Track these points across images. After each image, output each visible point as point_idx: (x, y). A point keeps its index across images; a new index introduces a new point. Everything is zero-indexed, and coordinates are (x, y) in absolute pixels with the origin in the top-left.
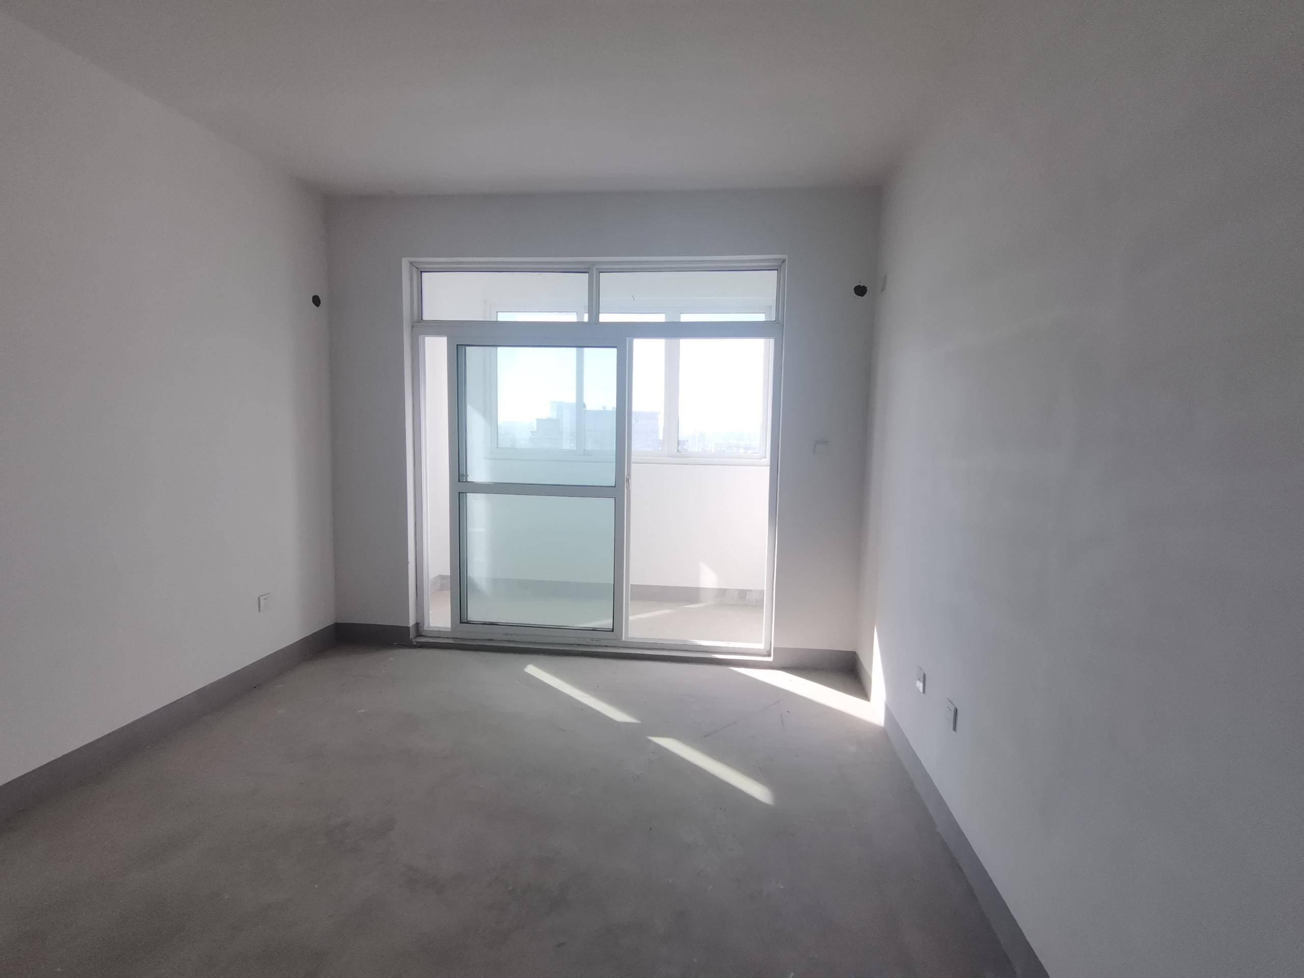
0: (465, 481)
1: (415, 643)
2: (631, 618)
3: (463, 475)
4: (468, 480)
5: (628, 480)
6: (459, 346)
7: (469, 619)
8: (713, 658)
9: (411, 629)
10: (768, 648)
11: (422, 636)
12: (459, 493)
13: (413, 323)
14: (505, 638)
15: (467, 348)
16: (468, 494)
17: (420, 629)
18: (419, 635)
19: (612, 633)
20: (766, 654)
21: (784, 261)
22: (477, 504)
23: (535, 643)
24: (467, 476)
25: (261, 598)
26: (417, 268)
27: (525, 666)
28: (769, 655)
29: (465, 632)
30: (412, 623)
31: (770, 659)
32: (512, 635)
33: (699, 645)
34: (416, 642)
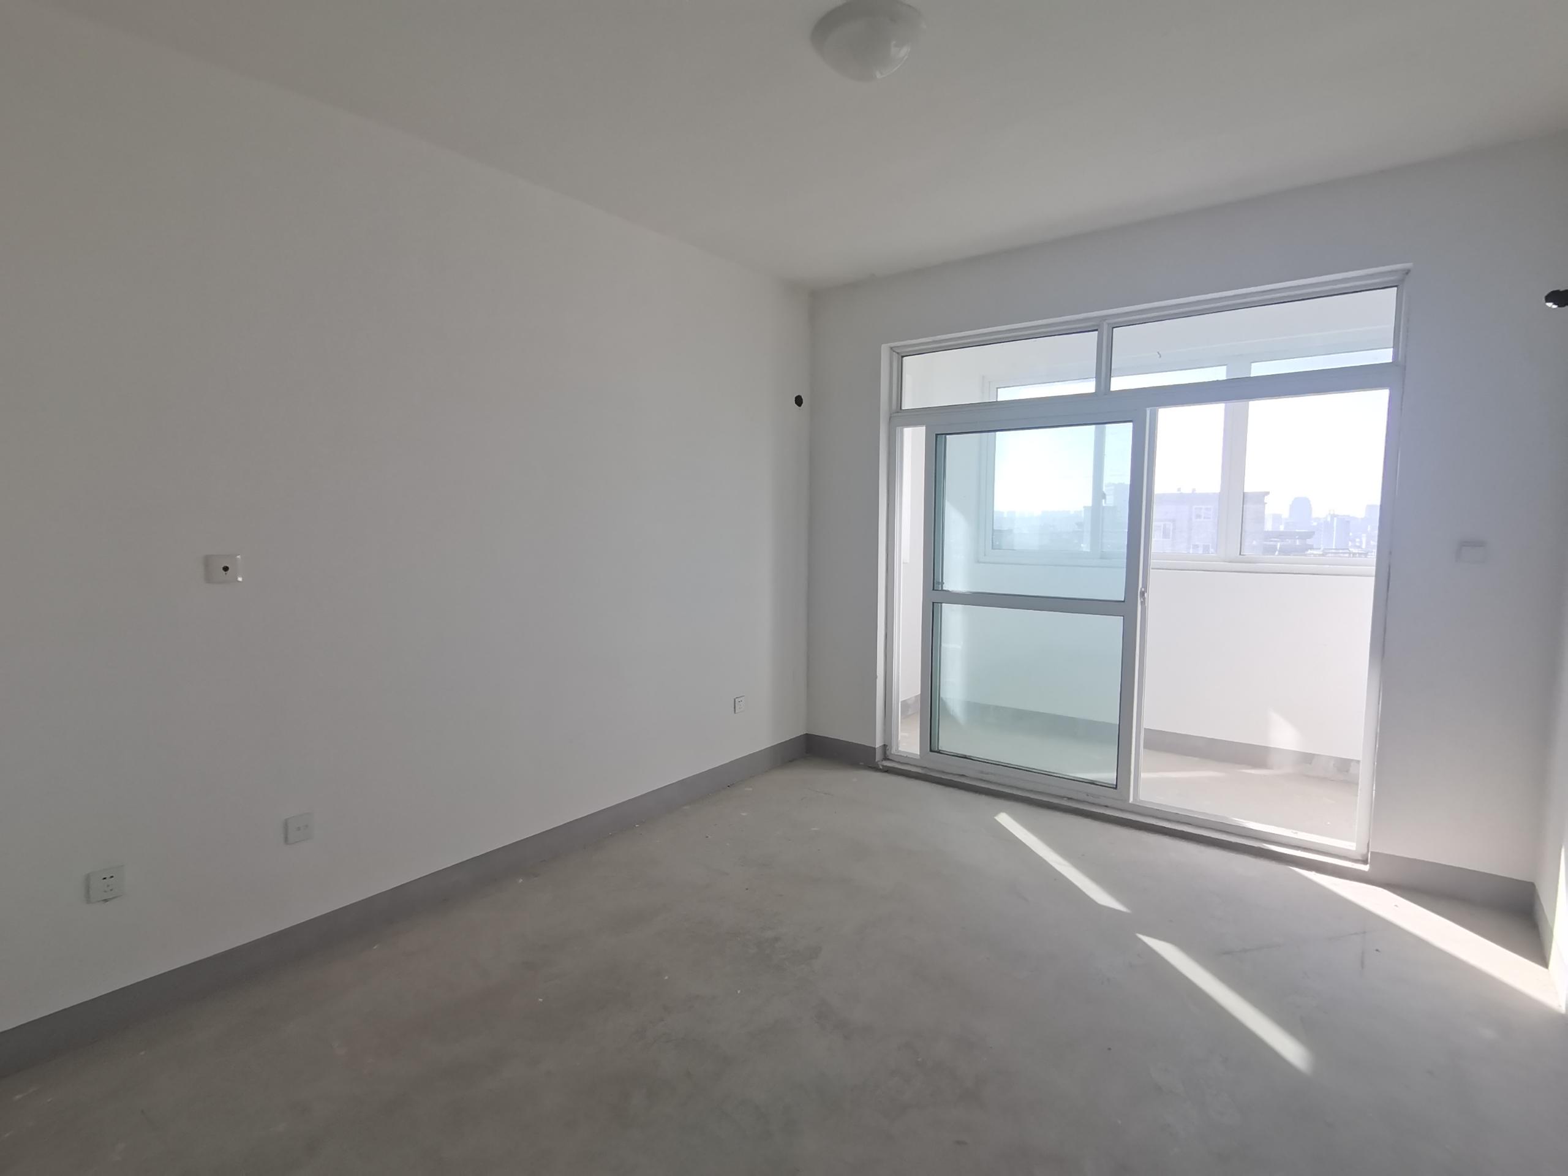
0: (940, 589)
1: (881, 767)
2: (1143, 775)
3: (938, 583)
4: (944, 589)
5: (1143, 594)
6: (939, 436)
7: (940, 748)
8: (1263, 849)
9: (877, 751)
10: (1364, 851)
11: (889, 759)
12: (933, 603)
13: (891, 414)
14: (981, 776)
15: (948, 436)
16: (943, 604)
17: (888, 753)
18: (886, 758)
19: (1115, 790)
20: (1360, 858)
21: (1408, 272)
22: (953, 616)
23: (1018, 788)
24: (943, 583)
25: (737, 700)
26: (898, 353)
27: (996, 814)
28: (1365, 862)
29: (936, 763)
30: (878, 744)
31: (1366, 868)
32: (988, 774)
33: (1244, 828)
34: (883, 766)
